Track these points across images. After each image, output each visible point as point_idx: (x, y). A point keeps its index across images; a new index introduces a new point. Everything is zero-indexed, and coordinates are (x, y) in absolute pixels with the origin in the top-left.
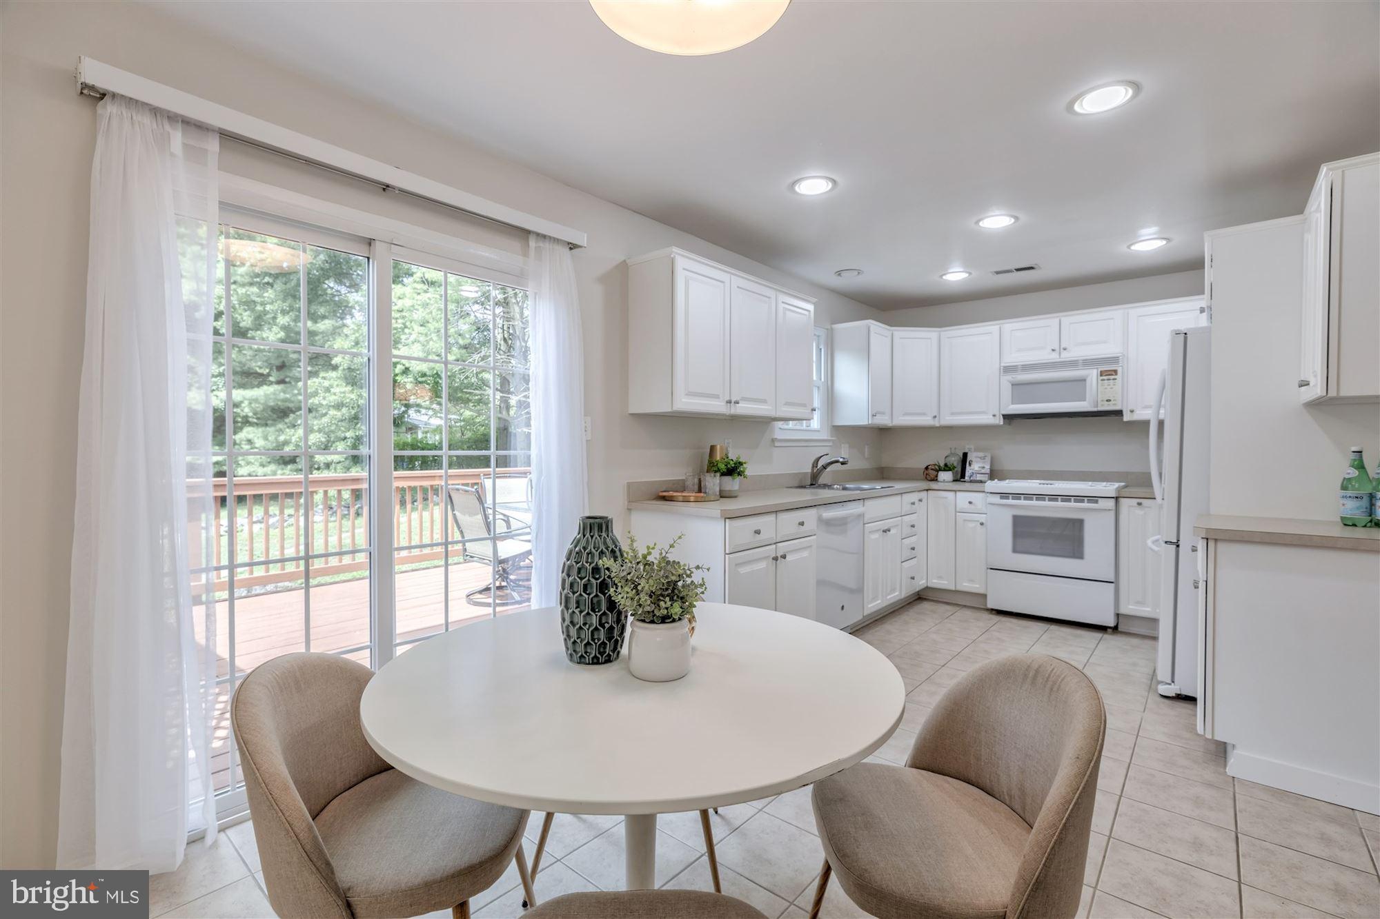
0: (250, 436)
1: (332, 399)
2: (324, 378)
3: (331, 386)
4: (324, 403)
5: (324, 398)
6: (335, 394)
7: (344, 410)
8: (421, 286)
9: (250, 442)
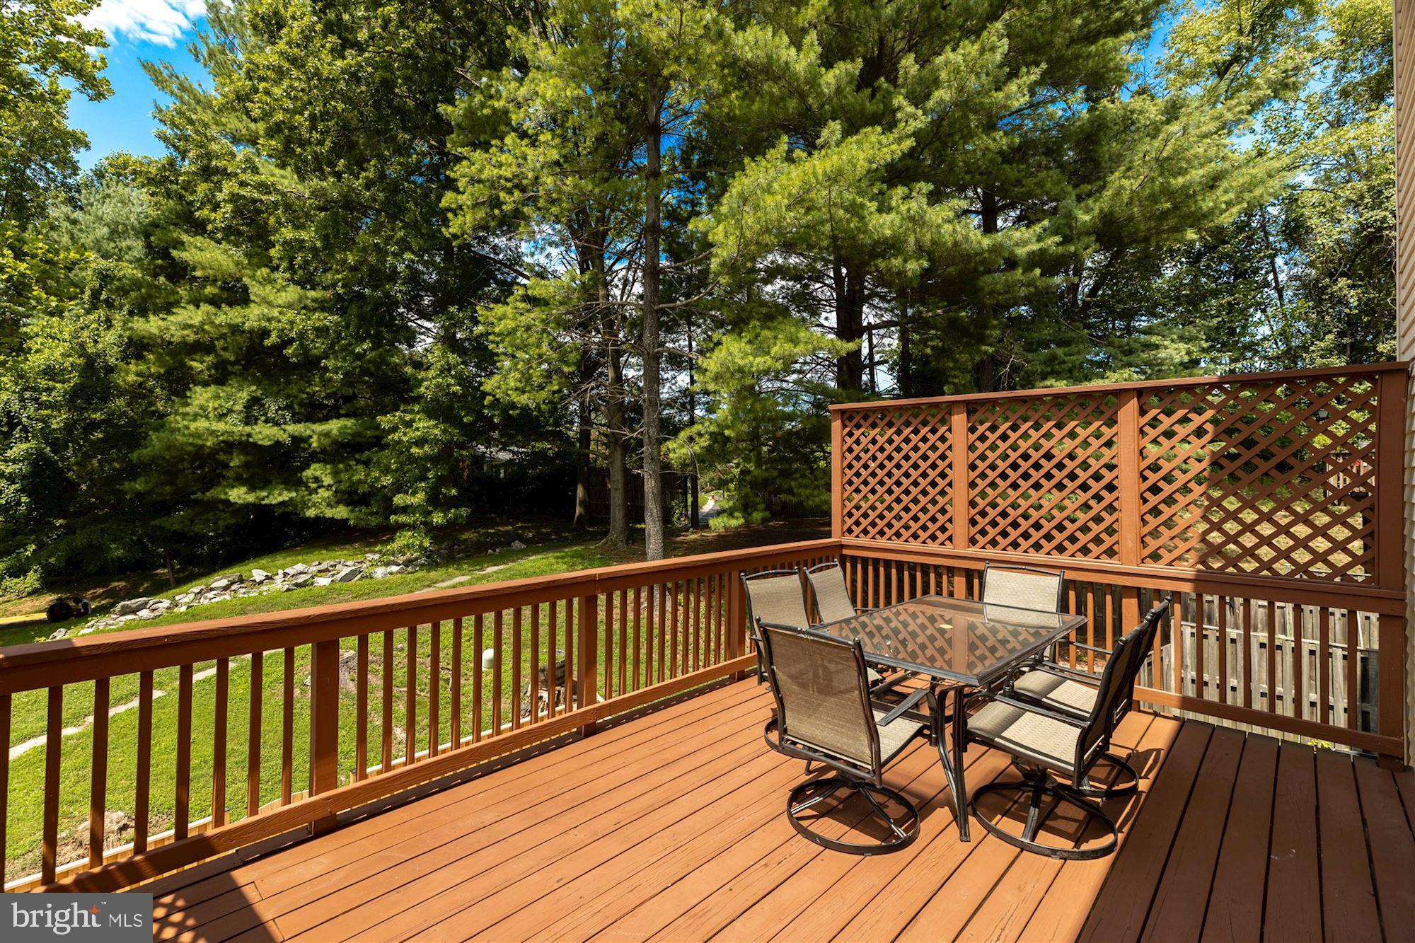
0: (318, 473)
1: (414, 434)
2: (405, 411)
3: (413, 421)
4: (405, 439)
5: (405, 434)
6: (418, 429)
7: (427, 448)
8: (522, 305)
9: (317, 480)
